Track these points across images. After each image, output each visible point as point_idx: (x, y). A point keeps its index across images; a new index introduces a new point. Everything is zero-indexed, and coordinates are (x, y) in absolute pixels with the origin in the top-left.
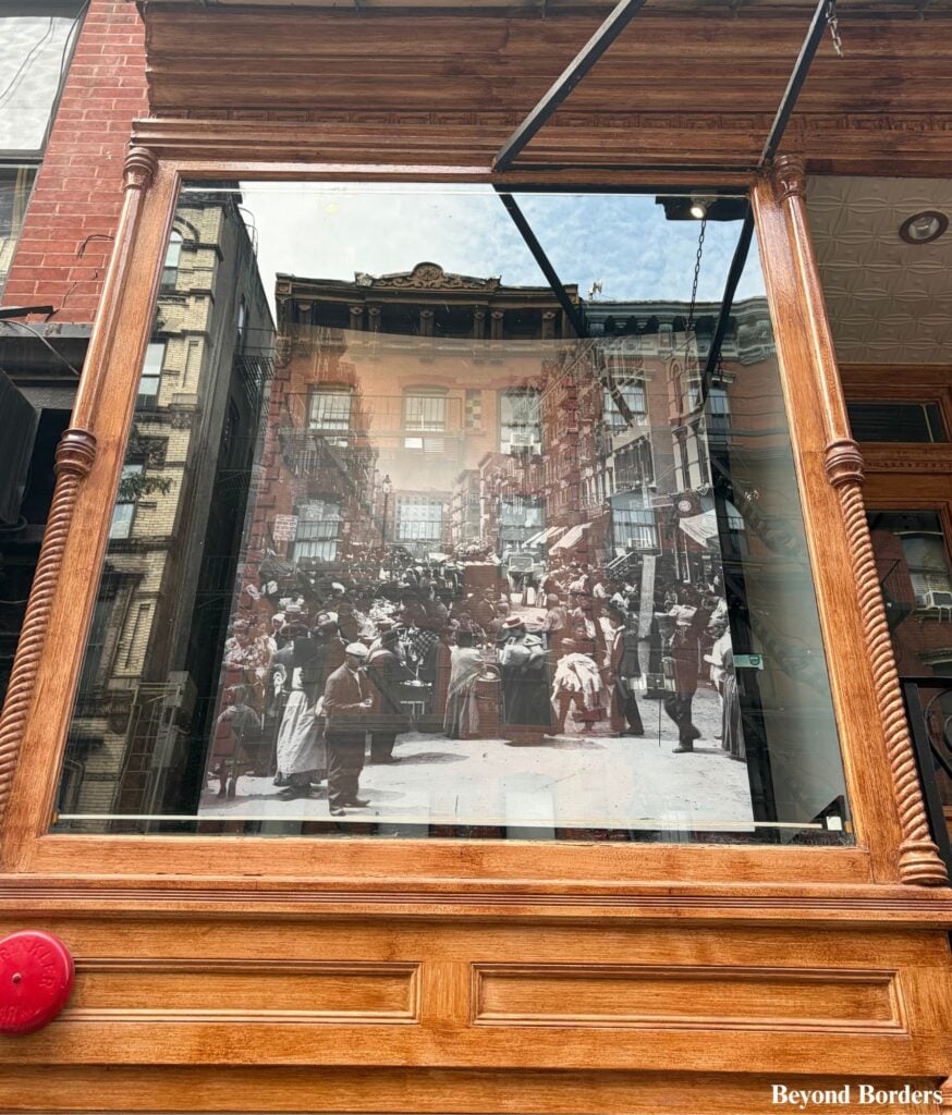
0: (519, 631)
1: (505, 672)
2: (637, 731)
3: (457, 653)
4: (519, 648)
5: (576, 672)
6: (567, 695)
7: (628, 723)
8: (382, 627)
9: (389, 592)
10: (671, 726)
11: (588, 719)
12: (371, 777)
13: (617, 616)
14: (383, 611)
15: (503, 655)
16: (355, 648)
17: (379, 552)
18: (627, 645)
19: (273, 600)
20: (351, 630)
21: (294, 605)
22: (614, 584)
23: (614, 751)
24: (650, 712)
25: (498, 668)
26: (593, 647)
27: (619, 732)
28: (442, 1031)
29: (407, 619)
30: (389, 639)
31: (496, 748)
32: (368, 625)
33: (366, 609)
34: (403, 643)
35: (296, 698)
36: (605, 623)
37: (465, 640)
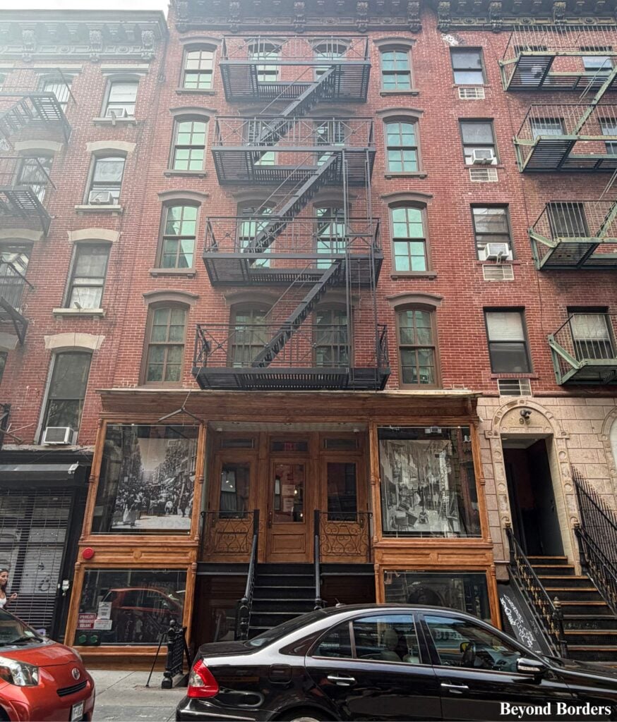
0: (161, 497)
1: (158, 504)
2: (177, 514)
3: (151, 501)
4: (161, 500)
5: (169, 505)
6: (167, 508)
7: (175, 513)
8: (140, 497)
9: (142, 491)
10: (182, 513)
11: (170, 512)
12: (137, 522)
13: (177, 495)
14: (141, 494)
15: (158, 502)
16: (136, 501)
17: (141, 483)
18: (178, 499)
19: (123, 493)
20: (135, 498)
21: (127, 493)
22: (177, 489)
23: (173, 517)
24: (179, 511)
25: (157, 504)
26: (172, 500)
27: (174, 514)
28: (136, 559)
29: (144, 495)
30: (141, 499)
31: (156, 517)
32: (138, 497)
33: (138, 494)
34: (143, 500)
35: (127, 509)
36: (175, 496)
37: (153, 499)
